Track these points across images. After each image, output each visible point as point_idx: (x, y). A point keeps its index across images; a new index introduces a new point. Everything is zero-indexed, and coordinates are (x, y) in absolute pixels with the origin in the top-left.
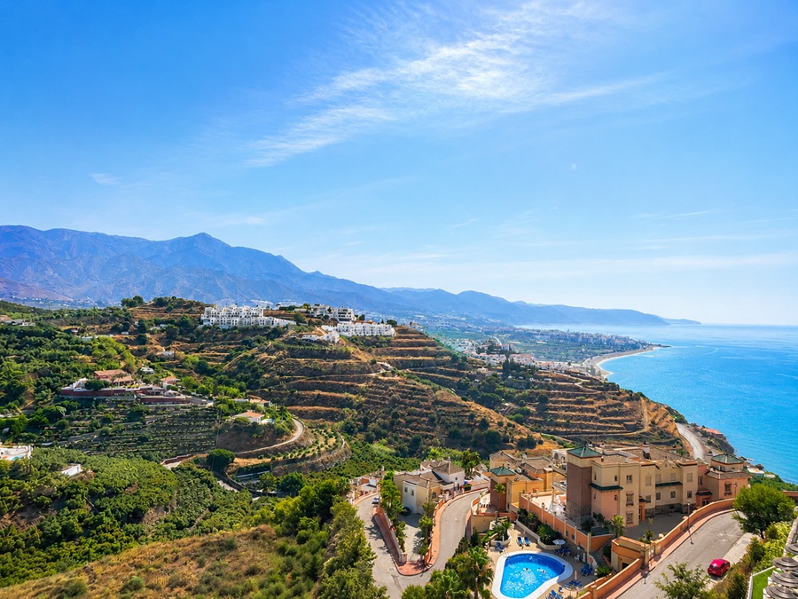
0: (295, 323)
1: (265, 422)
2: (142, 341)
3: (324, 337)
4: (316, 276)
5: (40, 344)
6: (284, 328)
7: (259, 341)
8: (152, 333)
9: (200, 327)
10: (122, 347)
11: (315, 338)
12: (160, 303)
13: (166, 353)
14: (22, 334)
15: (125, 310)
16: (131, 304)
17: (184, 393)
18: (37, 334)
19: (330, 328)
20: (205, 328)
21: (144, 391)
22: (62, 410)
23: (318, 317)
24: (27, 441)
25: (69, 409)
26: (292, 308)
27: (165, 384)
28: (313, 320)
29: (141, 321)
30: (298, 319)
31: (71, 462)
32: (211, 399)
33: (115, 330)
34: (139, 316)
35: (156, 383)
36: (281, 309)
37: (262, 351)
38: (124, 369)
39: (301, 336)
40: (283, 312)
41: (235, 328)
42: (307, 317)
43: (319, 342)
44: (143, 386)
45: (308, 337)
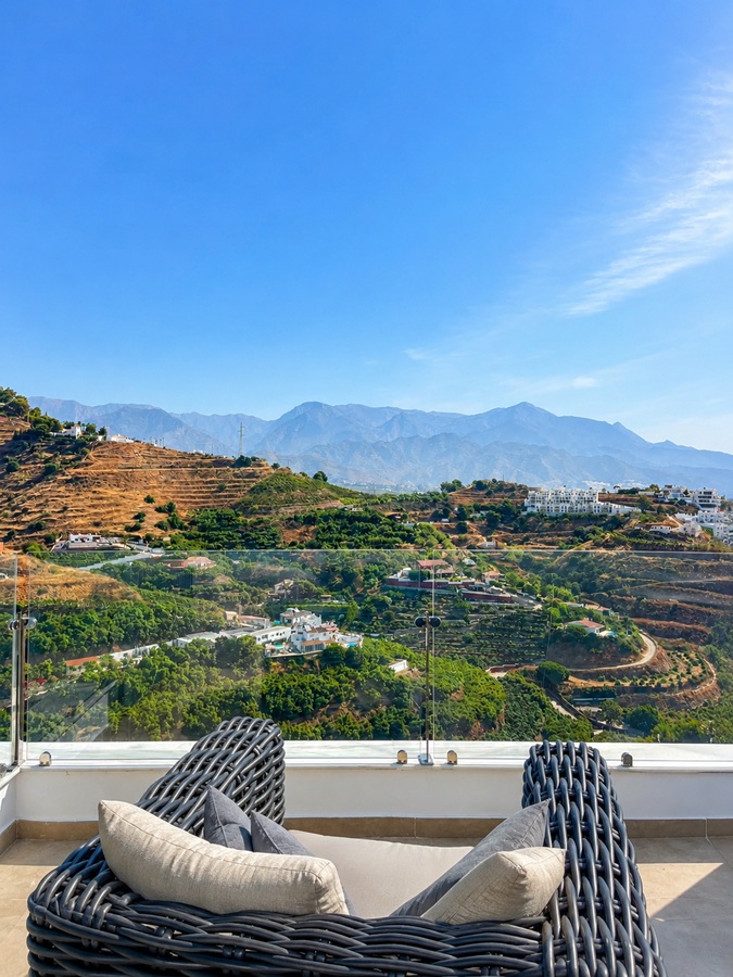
0: (640, 510)
1: (604, 634)
2: (462, 529)
3: (680, 529)
4: (666, 447)
5: (368, 530)
6: (625, 516)
7: (594, 532)
8: (472, 520)
9: (524, 513)
10: (443, 535)
11: (666, 530)
12: (479, 485)
13: (487, 544)
14: (353, 518)
15: (444, 495)
16: (451, 489)
17: (508, 590)
18: (365, 520)
19: (687, 517)
20: (529, 515)
21: (466, 585)
22: (389, 599)
23: (671, 503)
24: (359, 629)
25: (396, 600)
26: (634, 491)
27: (488, 580)
28: (664, 506)
29: (461, 506)
30: (643, 504)
31: (398, 657)
32: (538, 600)
33: (436, 517)
34: (459, 501)
35: (480, 577)
36: (621, 492)
37: (597, 545)
38: (446, 559)
39: (648, 527)
40: (623, 496)
41: (565, 516)
42: (657, 502)
43: (672, 535)
44: (464, 579)
45: (658, 528)
